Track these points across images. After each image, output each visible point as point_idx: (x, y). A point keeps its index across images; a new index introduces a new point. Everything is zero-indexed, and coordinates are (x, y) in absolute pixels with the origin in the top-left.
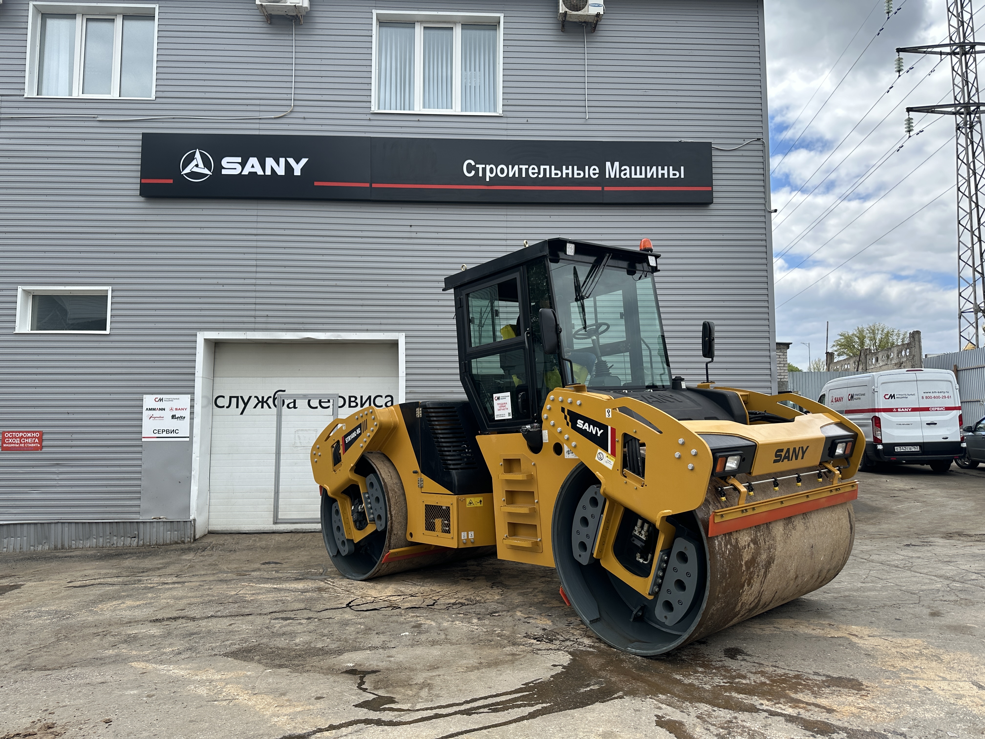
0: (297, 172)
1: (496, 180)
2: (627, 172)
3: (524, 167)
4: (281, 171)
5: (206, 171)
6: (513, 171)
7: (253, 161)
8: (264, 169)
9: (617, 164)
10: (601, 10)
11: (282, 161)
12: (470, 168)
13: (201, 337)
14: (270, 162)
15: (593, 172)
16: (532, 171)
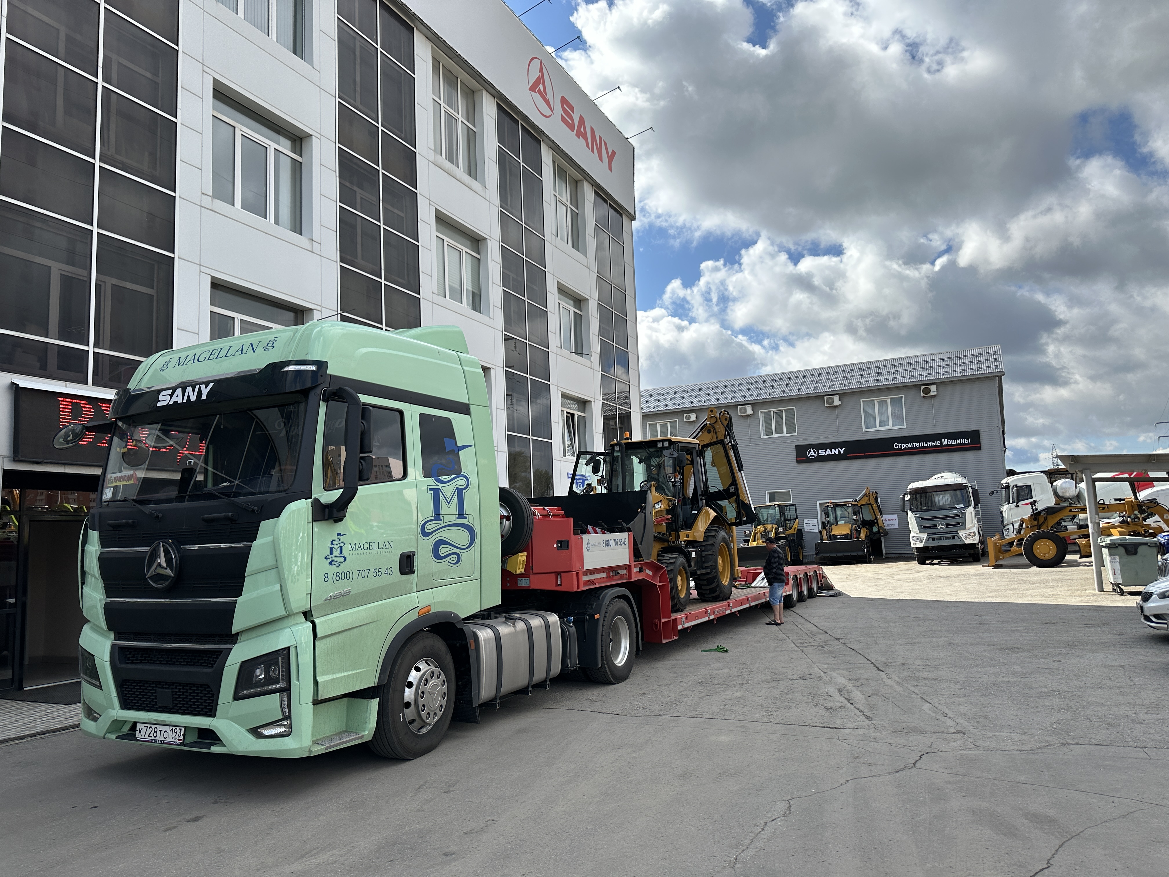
0: (842, 453)
1: (905, 448)
2: (950, 442)
3: (914, 444)
4: (837, 453)
5: (815, 455)
6: (911, 445)
7: (828, 450)
8: (831, 452)
9: (946, 440)
10: (935, 393)
11: (837, 449)
12: (896, 446)
13: (818, 502)
14: (833, 450)
15: (938, 443)
16: (917, 445)
